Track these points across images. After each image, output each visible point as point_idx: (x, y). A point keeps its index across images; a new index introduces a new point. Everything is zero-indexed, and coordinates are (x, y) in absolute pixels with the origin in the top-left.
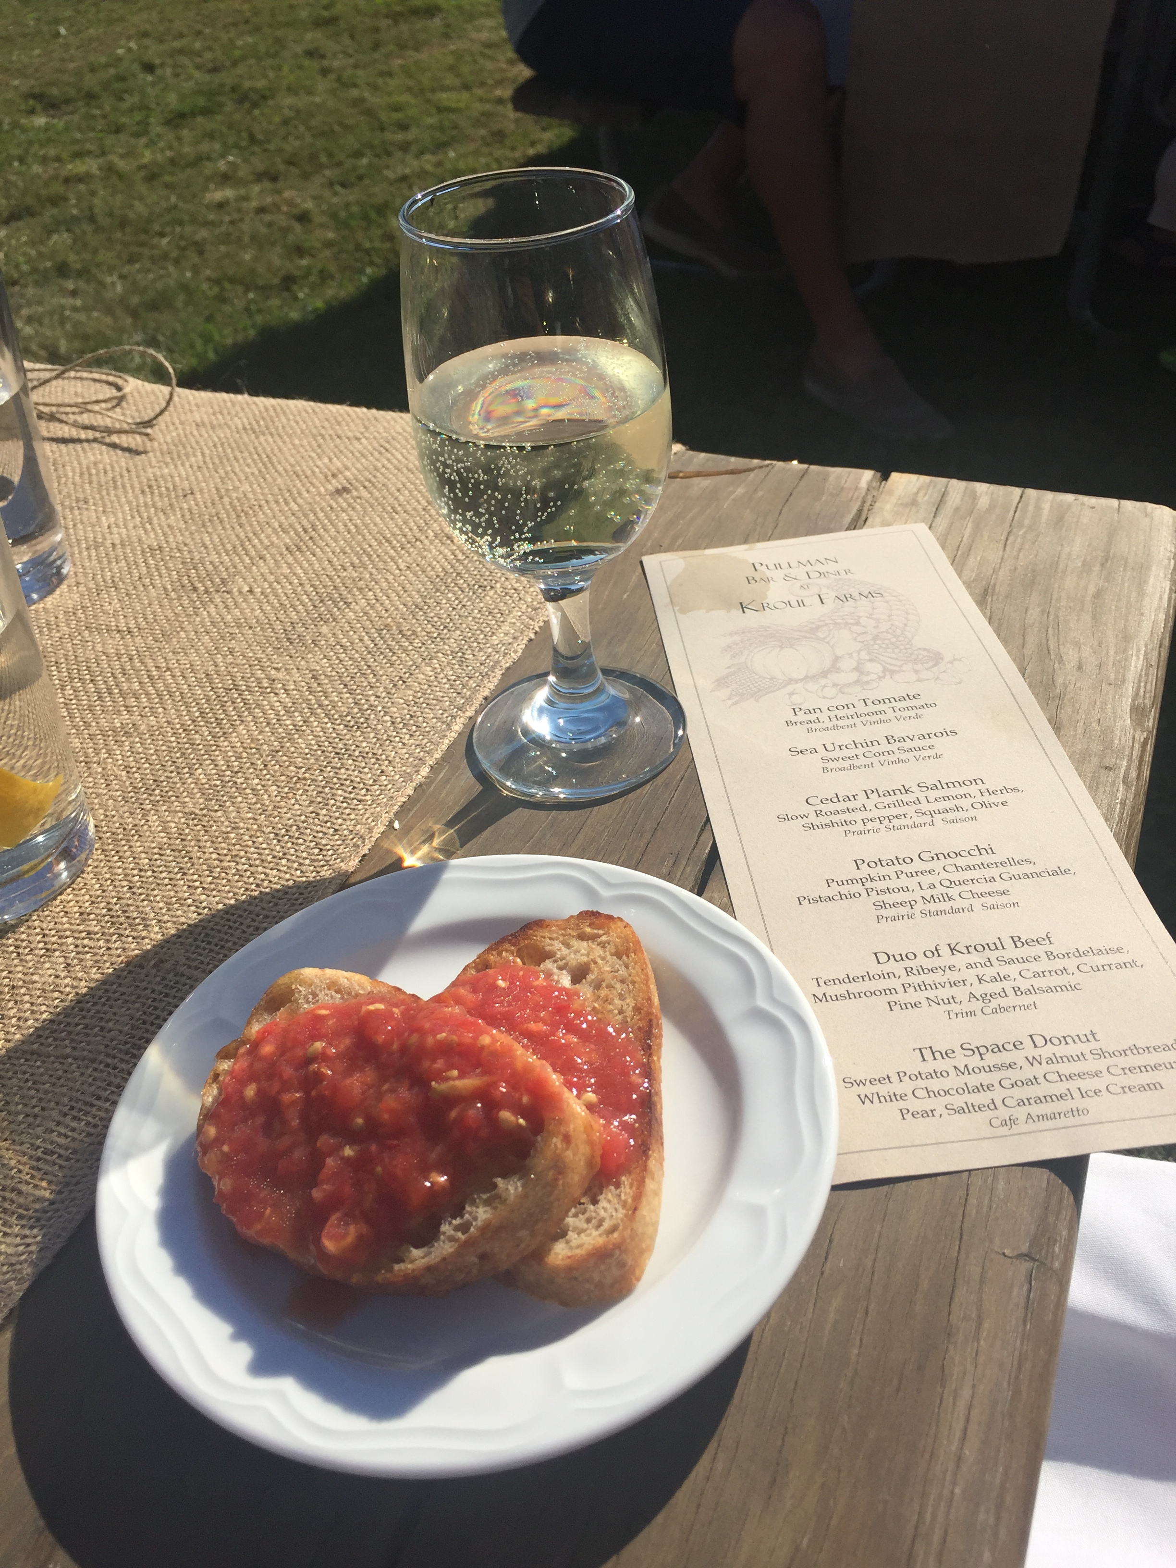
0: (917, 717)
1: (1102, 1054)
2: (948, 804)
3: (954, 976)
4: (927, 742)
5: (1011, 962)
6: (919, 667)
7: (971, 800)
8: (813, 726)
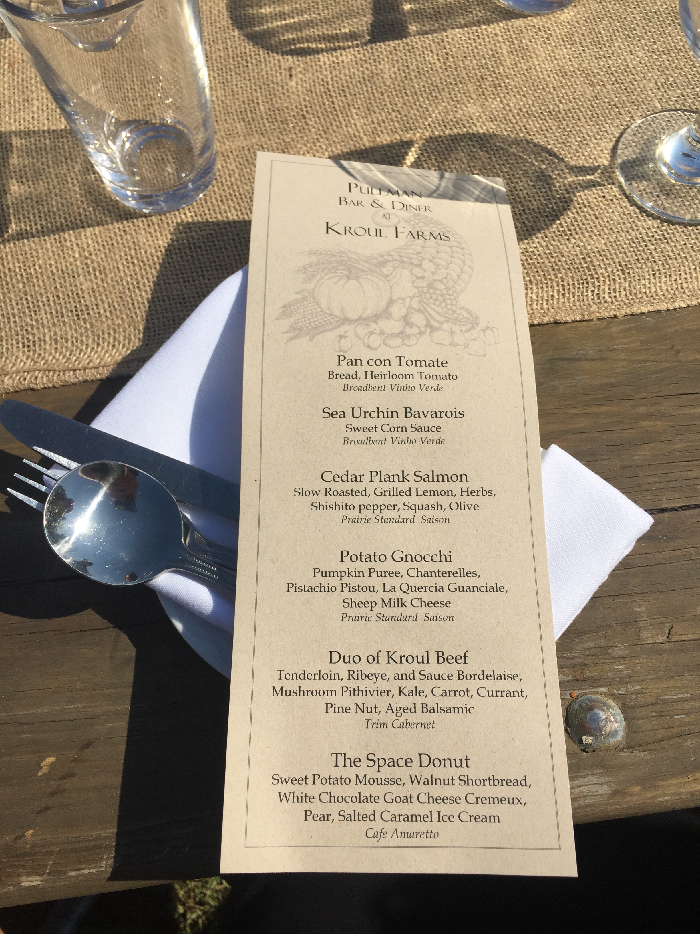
0: (438, 389)
1: (467, 781)
2: (431, 500)
3: (382, 685)
4: (436, 422)
5: (429, 677)
6: (456, 328)
7: (450, 499)
8: (351, 382)
